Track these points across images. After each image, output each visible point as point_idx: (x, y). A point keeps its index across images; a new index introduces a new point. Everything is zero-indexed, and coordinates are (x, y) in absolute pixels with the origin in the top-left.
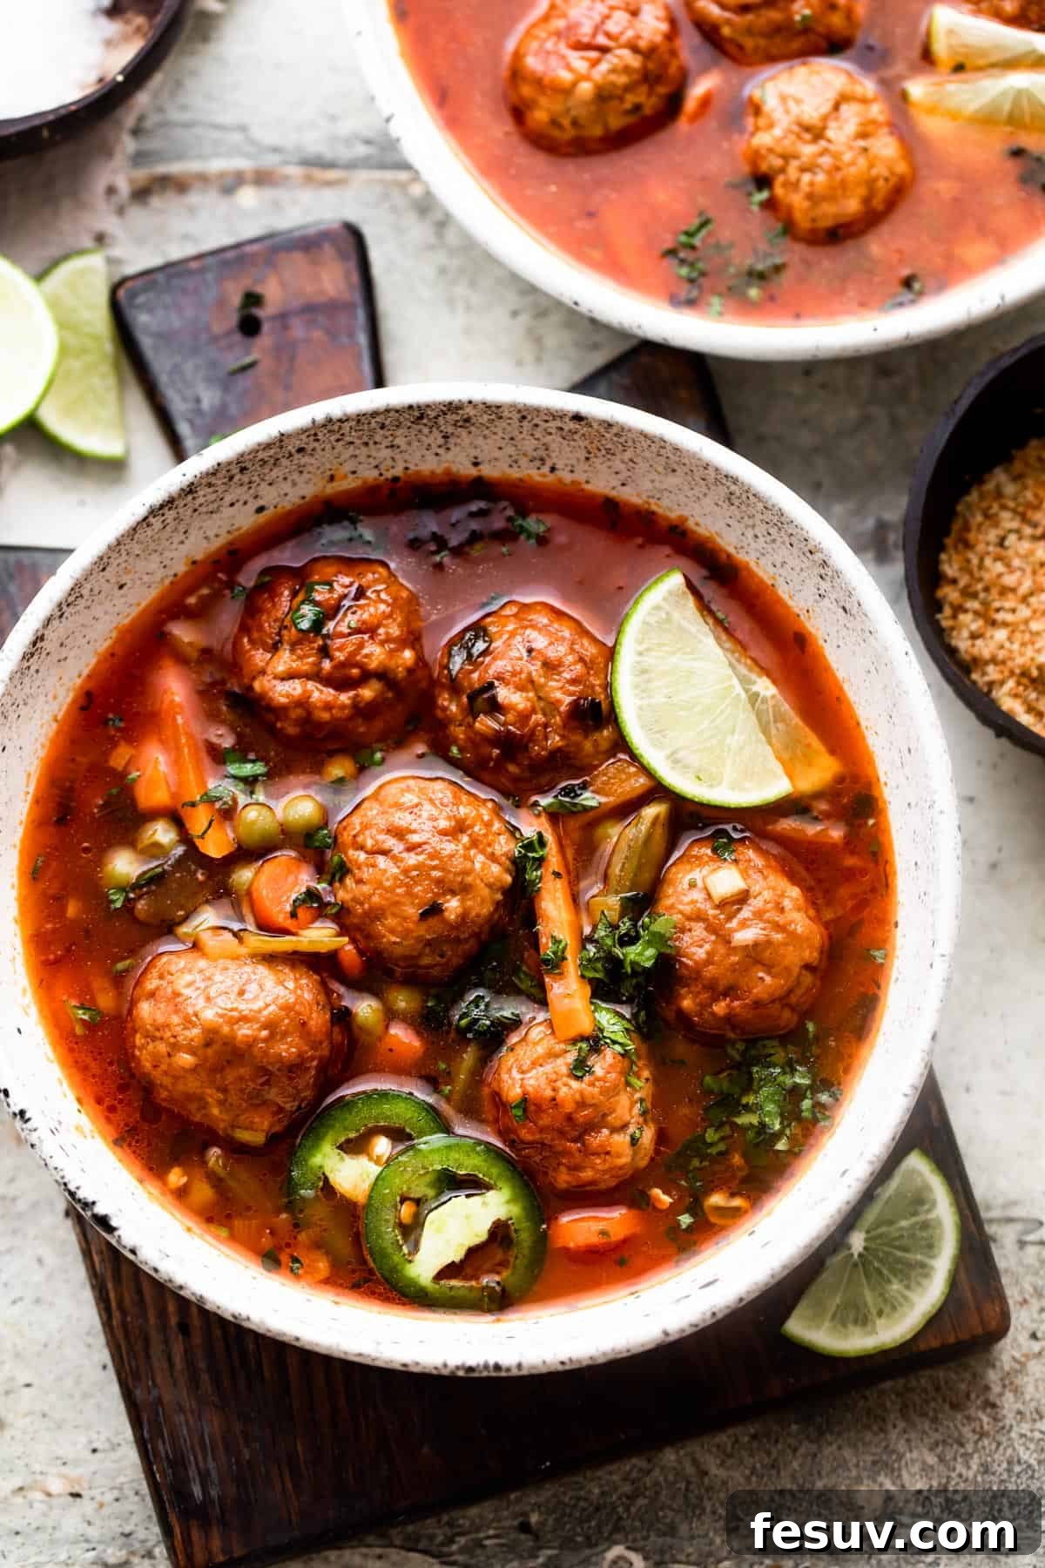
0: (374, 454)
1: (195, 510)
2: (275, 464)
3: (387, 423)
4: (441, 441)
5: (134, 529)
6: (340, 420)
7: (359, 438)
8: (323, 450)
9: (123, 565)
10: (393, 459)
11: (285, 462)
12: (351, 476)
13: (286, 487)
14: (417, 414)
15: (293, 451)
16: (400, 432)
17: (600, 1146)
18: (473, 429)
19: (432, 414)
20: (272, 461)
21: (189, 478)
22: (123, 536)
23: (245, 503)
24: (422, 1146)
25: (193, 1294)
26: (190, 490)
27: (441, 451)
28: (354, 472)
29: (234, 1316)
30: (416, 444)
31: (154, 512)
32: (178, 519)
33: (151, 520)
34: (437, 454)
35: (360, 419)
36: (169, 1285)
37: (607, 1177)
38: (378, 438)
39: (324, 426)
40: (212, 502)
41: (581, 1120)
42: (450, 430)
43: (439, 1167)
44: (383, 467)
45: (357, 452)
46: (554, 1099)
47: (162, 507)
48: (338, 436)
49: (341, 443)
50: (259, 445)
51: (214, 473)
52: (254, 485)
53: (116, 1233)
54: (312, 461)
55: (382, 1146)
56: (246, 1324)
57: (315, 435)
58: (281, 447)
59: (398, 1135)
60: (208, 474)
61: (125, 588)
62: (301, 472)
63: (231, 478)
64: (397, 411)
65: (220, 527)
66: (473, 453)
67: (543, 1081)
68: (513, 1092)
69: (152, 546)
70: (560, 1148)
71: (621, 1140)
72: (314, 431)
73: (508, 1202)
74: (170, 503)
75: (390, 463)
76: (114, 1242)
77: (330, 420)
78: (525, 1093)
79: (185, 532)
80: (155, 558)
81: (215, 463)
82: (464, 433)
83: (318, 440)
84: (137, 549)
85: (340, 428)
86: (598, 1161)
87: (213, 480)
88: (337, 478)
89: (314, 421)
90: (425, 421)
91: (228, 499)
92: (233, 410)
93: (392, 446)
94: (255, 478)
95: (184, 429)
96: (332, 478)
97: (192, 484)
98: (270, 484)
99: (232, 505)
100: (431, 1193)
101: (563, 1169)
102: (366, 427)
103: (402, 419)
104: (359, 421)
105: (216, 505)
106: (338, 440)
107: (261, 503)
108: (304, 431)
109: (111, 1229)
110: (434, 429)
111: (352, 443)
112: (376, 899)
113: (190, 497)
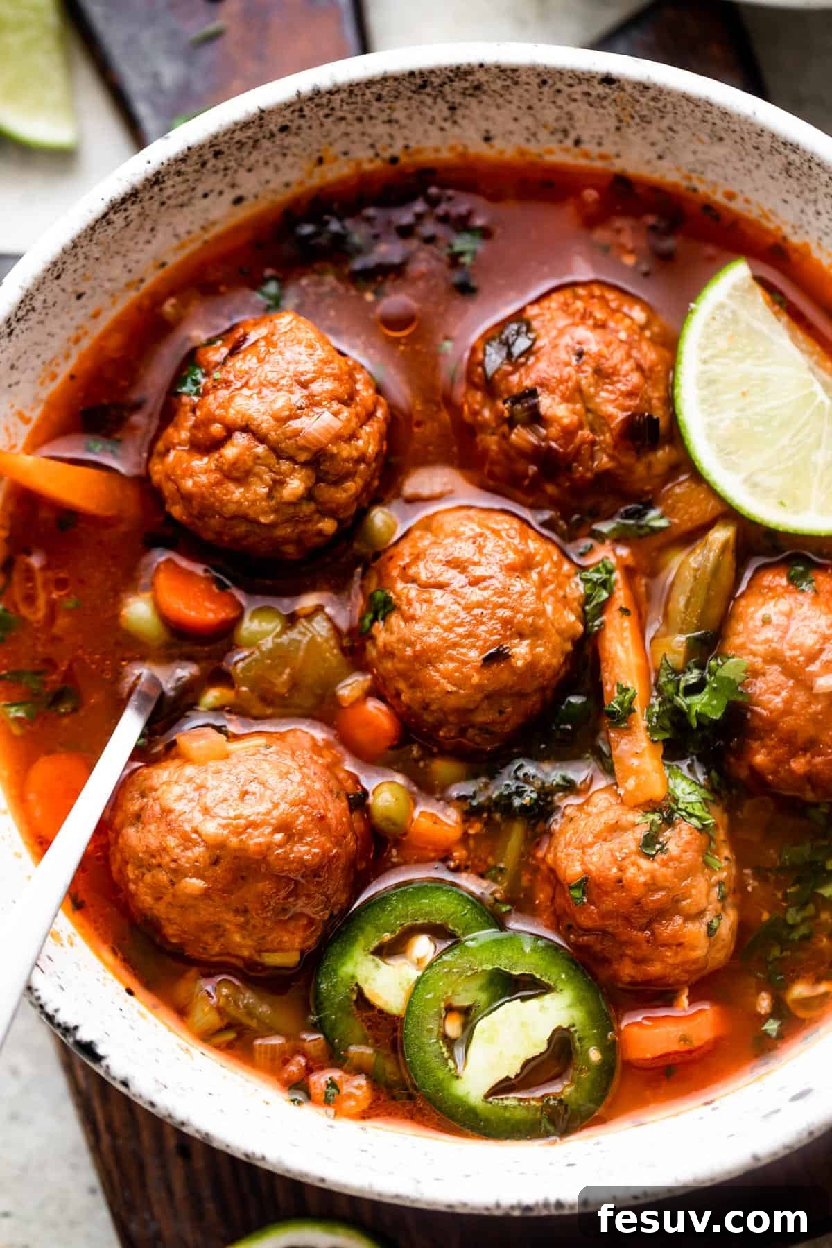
0: (369, 130)
1: (163, 204)
2: (254, 147)
3: (384, 93)
4: (447, 113)
5: (93, 228)
6: (330, 92)
7: (352, 112)
8: (310, 128)
9: (81, 271)
10: (391, 136)
11: (266, 144)
12: (343, 158)
13: (268, 173)
14: (419, 81)
15: (275, 130)
16: (399, 104)
17: (673, 936)
18: (484, 98)
19: (437, 81)
20: (251, 142)
21: (154, 166)
22: (79, 237)
23: (221, 193)
24: (470, 944)
25: (198, 1131)
26: (156, 180)
27: (447, 125)
28: (345, 153)
29: (247, 1156)
30: (417, 117)
31: (117, 206)
32: (143, 215)
33: (112, 216)
34: (442, 129)
35: (353, 89)
36: (168, 1120)
37: (677, 971)
38: (373, 112)
39: (311, 99)
40: (183, 194)
41: (651, 905)
42: (458, 99)
43: (490, 967)
44: (379, 146)
45: (350, 129)
46: (620, 881)
47: (124, 200)
48: (327, 111)
49: (331, 119)
50: (236, 124)
51: (183, 159)
52: (230, 172)
53: (104, 1063)
54: (296, 140)
55: (423, 947)
56: (260, 1164)
57: (301, 110)
58: (261, 126)
59: (438, 931)
60: (177, 161)
61: (84, 299)
62: (285, 155)
63: (204, 164)
64: (396, 79)
65: (192, 223)
66: (484, 125)
67: (607, 859)
68: (573, 869)
69: (114, 247)
70: (624, 938)
71: (696, 930)
72: (299, 106)
73: (570, 1006)
74: (133, 196)
75: (387, 140)
76: (101, 1072)
77: (317, 93)
78: (586, 872)
79: (152, 230)
80: (118, 260)
81: (185, 147)
82: (473, 102)
83: (303, 117)
84: (96, 251)
85: (329, 101)
86: (669, 954)
87: (183, 167)
88: (326, 159)
89: (299, 94)
90: (428, 90)
91: (201, 190)
92: (199, 86)
93: (390, 121)
94: (232, 164)
95: (142, 110)
96: (320, 161)
97: (158, 173)
98: (249, 170)
99: (205, 196)
100: (482, 997)
101: (627, 962)
102: (359, 99)
103: (401, 89)
104: (351, 92)
105: (186, 197)
106: (327, 116)
107: (238, 192)
108: (288, 106)
109: (98, 1058)
110: (439, 100)
111: (342, 119)
112: (432, 640)
113: (156, 188)
